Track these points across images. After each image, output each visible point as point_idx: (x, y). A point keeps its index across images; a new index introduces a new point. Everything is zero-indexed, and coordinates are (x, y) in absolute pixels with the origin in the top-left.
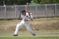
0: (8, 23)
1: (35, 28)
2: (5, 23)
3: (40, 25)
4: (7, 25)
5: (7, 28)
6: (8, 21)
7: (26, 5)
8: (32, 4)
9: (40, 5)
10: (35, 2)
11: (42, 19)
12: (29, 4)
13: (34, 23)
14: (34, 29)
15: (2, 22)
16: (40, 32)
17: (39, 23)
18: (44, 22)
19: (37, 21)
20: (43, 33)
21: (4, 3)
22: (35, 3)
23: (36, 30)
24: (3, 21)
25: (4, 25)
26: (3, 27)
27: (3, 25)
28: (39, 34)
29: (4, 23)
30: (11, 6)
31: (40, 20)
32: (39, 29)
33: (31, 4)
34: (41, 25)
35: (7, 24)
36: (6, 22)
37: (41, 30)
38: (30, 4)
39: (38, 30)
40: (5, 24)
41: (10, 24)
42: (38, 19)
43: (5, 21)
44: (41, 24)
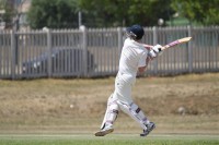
0: (93, 90)
1: (184, 106)
2: (83, 90)
3: (203, 96)
4: (89, 97)
5: (88, 105)
6: (92, 81)
7: (154, 28)
8: (175, 22)
9: (202, 27)
10: (187, 16)
11: (209, 75)
12: (164, 25)
13: (183, 91)
14: (181, 109)
15: (70, 85)
16: (202, 122)
17: (201, 89)
18: (215, 87)
19: (192, 81)
20: (213, 124)
21: (80, 19)
22: (186, 21)
23: (188, 113)
24: (74, 82)
25: (79, 97)
26: (74, 104)
27: (74, 96)
28: (197, 128)
29: (78, 90)
30: (104, 30)
31: (201, 80)
32: (200, 110)
33: (173, 25)
34: (207, 96)
35: (88, 93)
36: (84, 86)
37: (207, 113)
38: (169, 23)
39: (196, 113)
40: (83, 93)
41: (100, 92)
42: (195, 76)
43: (81, 81)
44: (205, 93)
